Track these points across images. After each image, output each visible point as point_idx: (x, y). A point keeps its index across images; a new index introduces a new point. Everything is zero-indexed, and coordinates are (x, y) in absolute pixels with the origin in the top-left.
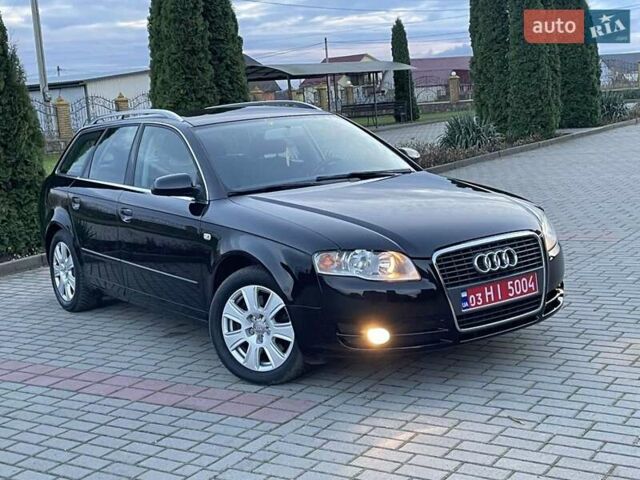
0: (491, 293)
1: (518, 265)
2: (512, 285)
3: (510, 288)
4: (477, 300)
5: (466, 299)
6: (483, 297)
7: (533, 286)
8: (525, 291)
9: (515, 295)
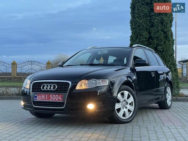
0: (44, 97)
1: (56, 90)
2: (52, 96)
3: (51, 97)
4: (39, 98)
5: (36, 97)
6: (41, 97)
7: (61, 98)
8: (57, 100)
9: (52, 100)
